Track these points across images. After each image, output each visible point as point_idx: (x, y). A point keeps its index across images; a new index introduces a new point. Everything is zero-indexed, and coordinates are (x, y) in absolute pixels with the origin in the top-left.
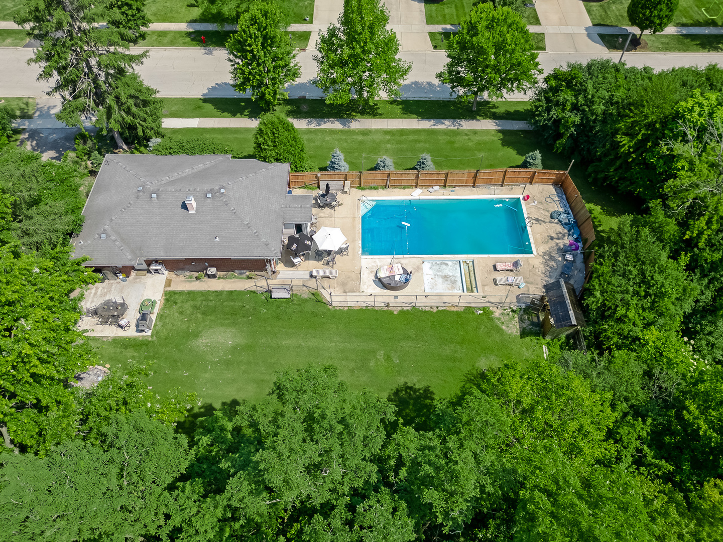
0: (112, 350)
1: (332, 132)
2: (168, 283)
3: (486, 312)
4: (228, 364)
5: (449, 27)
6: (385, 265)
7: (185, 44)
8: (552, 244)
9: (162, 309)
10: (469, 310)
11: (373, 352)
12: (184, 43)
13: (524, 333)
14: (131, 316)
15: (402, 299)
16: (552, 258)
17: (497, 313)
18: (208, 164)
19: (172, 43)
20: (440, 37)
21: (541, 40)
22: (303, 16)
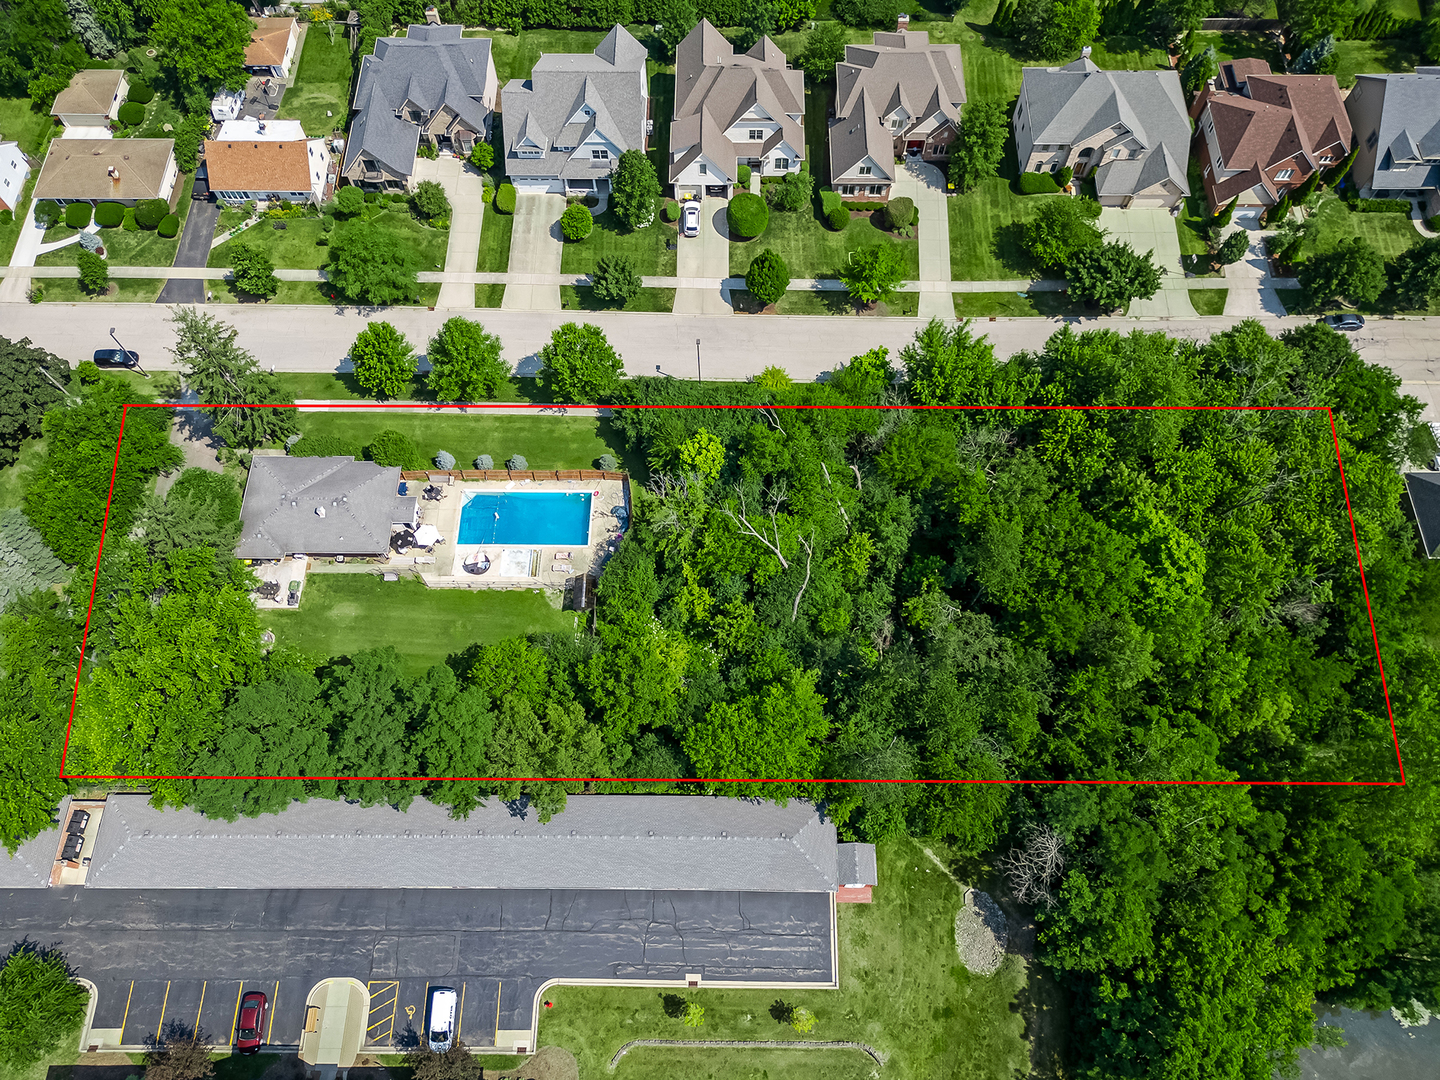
0: (272, 618)
1: (448, 417)
2: (309, 566)
3: (541, 594)
4: (352, 629)
5: (583, 277)
6: (473, 552)
7: (316, 301)
9: (305, 588)
10: (529, 590)
11: (454, 622)
12: (315, 299)
13: (565, 608)
14: (283, 594)
15: (479, 582)
16: (601, 547)
17: (548, 592)
18: (335, 468)
19: (303, 300)
20: (571, 292)
21: (671, 298)
22: (434, 260)
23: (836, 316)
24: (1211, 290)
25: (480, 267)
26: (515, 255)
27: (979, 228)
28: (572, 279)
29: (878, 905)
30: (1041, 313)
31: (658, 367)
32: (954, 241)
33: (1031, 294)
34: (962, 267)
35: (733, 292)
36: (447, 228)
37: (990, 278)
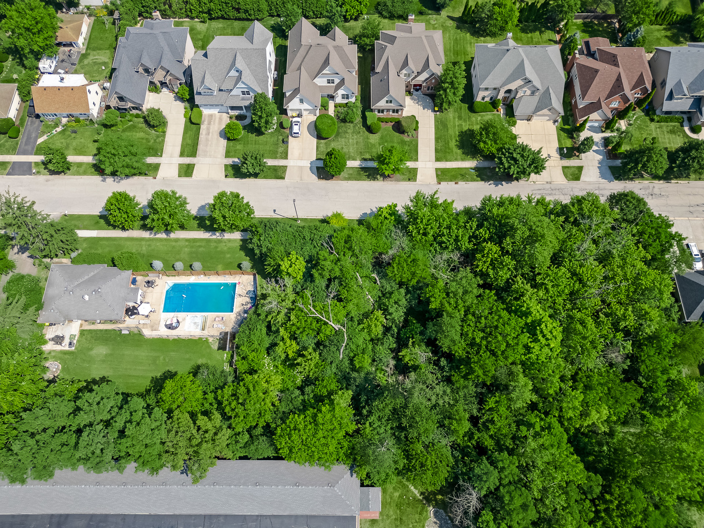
0: (60, 355)
1: (161, 240)
2: (81, 325)
3: (207, 340)
4: (103, 361)
5: (236, 160)
6: (170, 317)
7: (92, 174)
8: (242, 307)
9: (79, 338)
10: (200, 339)
11: (159, 357)
12: (92, 173)
13: (219, 349)
14: (67, 341)
15: (173, 334)
16: (240, 314)
17: (211, 340)
18: (96, 272)
19: (85, 173)
20: (230, 169)
21: (285, 171)
22: (157, 151)
23: (372, 182)
24: (574, 167)
25: (182, 155)
26: (201, 147)
27: (451, 132)
28: (230, 161)
29: (383, 520)
30: (482, 180)
31: (275, 211)
32: (437, 139)
33: (476, 169)
34: (441, 154)
35: (318, 168)
36: (164, 132)
37: (456, 160)
